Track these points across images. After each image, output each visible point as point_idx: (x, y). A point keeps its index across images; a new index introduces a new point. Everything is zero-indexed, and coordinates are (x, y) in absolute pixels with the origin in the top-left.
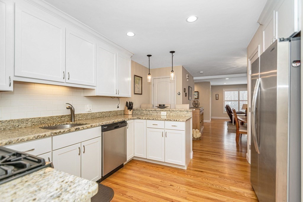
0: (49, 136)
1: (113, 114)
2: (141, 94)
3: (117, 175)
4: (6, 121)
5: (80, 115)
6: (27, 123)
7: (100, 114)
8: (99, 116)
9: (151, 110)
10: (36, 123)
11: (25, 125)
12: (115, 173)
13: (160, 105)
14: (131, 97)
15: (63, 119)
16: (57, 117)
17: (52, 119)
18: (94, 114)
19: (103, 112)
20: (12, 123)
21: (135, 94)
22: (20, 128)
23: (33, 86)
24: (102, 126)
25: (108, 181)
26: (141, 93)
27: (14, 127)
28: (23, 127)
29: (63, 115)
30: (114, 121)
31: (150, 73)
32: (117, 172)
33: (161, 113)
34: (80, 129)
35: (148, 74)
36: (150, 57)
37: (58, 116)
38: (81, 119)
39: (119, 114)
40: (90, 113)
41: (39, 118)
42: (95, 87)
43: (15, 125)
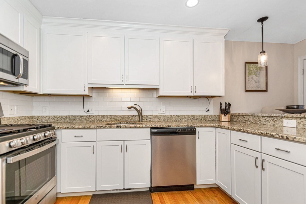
0: (93, 128)
1: (197, 119)
2: (266, 91)
3: (175, 195)
4: (95, 116)
5: (151, 116)
6: (107, 119)
7: (177, 117)
8: (175, 119)
9: (263, 116)
10: (113, 120)
11: (106, 120)
12: (176, 192)
13: (288, 107)
14: (224, 95)
15: (134, 118)
16: (128, 116)
17: (124, 118)
18: (168, 117)
19: (181, 116)
20: (98, 118)
21: (246, 91)
22: (103, 122)
23: (111, 91)
24: (151, 128)
25: (160, 196)
26: (264, 89)
27: (99, 120)
28: (105, 121)
29: (134, 115)
30: (170, 125)
31: (264, 50)
32: (179, 192)
33: (282, 122)
34: (121, 127)
35: (261, 53)
36: (263, 22)
37: (130, 116)
38: (152, 120)
39: (209, 119)
40: (163, 115)
41: (115, 116)
42: (159, 86)
43: (100, 119)
